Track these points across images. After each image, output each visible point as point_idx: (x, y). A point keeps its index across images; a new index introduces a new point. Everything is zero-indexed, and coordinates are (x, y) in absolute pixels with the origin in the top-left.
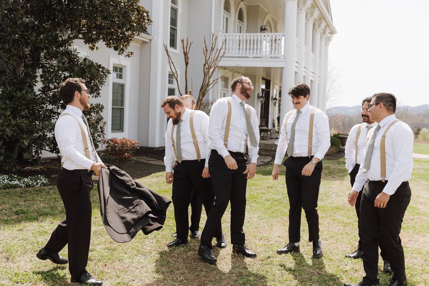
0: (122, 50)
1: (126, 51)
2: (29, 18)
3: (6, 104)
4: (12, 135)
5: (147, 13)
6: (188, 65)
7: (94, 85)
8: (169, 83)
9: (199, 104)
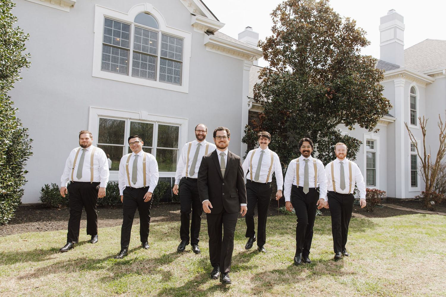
0: (371, 128)
1: (374, 129)
2: (310, 113)
5: (388, 101)
6: (426, 136)
7: (351, 152)
8: (412, 150)
9: (437, 165)
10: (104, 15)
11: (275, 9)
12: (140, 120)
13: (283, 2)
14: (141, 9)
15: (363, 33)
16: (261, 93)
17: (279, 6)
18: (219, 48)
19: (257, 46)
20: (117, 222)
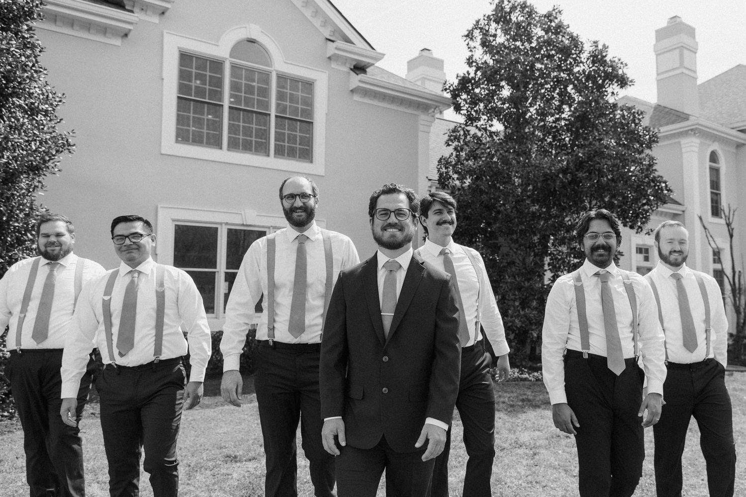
0: (640, 227)
1: (645, 229)
2: (535, 206)
3: (515, 295)
4: (521, 326)
5: (665, 182)
6: (734, 238)
8: (714, 262)
10: (178, 48)
11: (470, 29)
12: (243, 225)
13: (484, 16)
14: (240, 34)
15: (622, 66)
16: (451, 173)
17: (478, 22)
18: (375, 95)
19: (442, 91)
20: (216, 400)
